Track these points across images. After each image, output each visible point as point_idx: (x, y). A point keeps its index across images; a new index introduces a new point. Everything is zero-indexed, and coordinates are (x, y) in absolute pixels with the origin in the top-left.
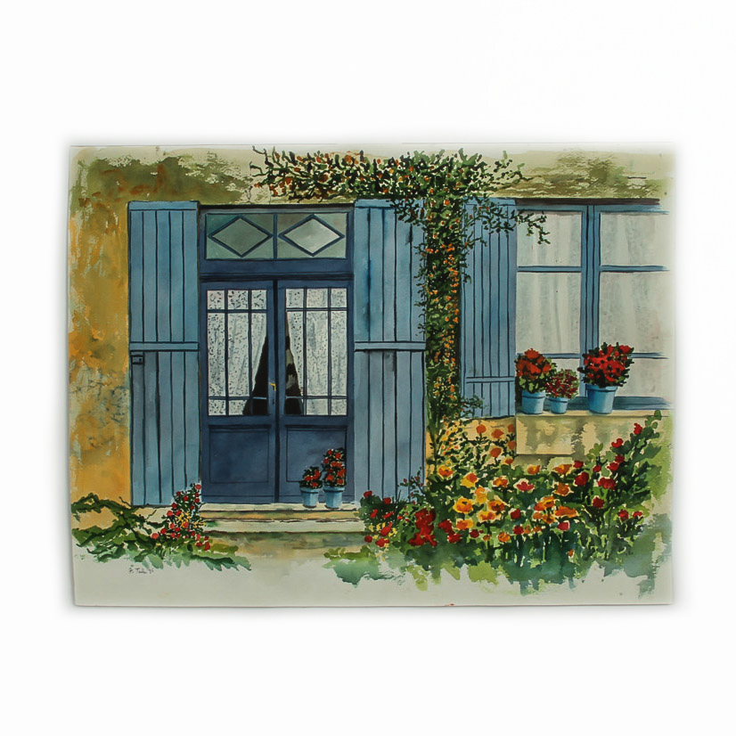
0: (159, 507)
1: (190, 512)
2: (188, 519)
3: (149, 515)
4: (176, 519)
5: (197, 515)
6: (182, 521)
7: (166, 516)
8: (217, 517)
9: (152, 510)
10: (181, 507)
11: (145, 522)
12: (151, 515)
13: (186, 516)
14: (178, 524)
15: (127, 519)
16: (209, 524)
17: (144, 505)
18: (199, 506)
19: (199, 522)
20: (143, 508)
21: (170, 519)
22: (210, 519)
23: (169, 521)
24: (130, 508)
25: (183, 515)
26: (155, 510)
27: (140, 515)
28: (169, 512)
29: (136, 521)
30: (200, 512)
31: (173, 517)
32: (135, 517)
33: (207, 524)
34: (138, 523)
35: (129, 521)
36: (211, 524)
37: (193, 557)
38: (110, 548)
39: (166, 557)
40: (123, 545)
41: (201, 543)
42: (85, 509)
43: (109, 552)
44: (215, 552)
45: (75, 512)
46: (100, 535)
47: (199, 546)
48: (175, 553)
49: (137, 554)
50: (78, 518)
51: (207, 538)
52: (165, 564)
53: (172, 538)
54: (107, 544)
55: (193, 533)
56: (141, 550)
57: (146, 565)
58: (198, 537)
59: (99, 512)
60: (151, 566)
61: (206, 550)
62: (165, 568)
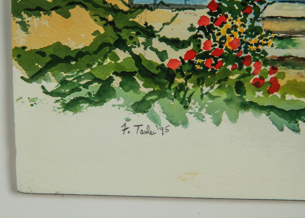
0: (184, 9)
1: (244, 20)
2: (240, 33)
3: (164, 24)
4: (216, 32)
5: (256, 24)
6: (228, 35)
7: (197, 26)
8: (296, 29)
9: (168, 14)
10: (226, 9)
11: (155, 36)
12: (168, 24)
13: (235, 27)
14: (220, 42)
15: (120, 30)
16: (279, 42)
17: (155, 4)
18: (262, 7)
19: (261, 38)
20: (151, 9)
21: (204, 31)
22: (282, 32)
23: (201, 36)
24: (126, 9)
25: (229, 24)
26: (175, 13)
27: (146, 24)
28: (203, 18)
29: (138, 34)
30: (263, 19)
31: (211, 28)
32: (135, 26)
33: (276, 43)
34: (142, 39)
35: (124, 35)
36: (284, 43)
37: (245, 106)
38: (86, 86)
39: (194, 106)
40: (111, 80)
41: (262, 78)
42: (39, 9)
43: (83, 93)
44: (289, 97)
45: (20, 16)
46: (68, 59)
47: (258, 84)
48: (212, 97)
49: (139, 98)
50: (24, 26)
51: (274, 70)
52: (191, 118)
53: (206, 68)
54: (79, 78)
55: (247, 60)
56: (145, 90)
57: (155, 119)
58: (258, 68)
59: (67, 16)
60: (165, 122)
61: (270, 92)
62: (190, 126)
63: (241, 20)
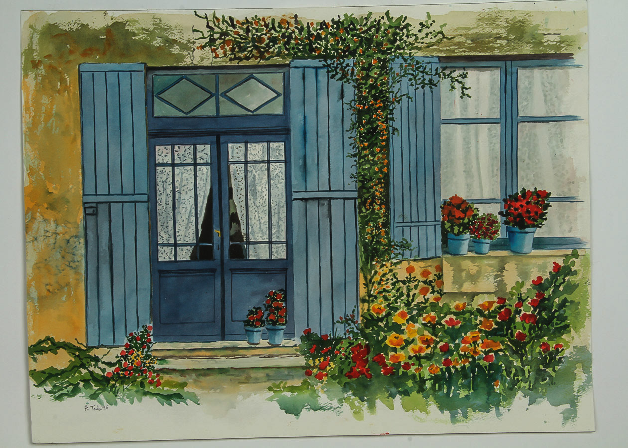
0: (113, 348)
1: (142, 352)
2: (141, 358)
3: (104, 355)
4: (129, 358)
5: (148, 353)
6: (135, 359)
7: (120, 356)
8: (168, 355)
9: (106, 350)
10: (133, 347)
11: (99, 362)
12: (105, 355)
13: (138, 355)
14: (131, 363)
15: (82, 359)
16: (160, 362)
17: (99, 346)
18: (150, 345)
19: (151, 360)
20: (97, 349)
21: (124, 358)
22: (161, 357)
23: (122, 360)
24: (85, 349)
25: (135, 354)
26: (109, 350)
27: (95, 356)
28: (122, 352)
29: (91, 361)
30: (152, 351)
31: (126, 356)
32: (90, 357)
33: (158, 362)
34: (93, 363)
35: (84, 362)
36: (162, 362)
37: (145, 394)
38: (66, 387)
39: (120, 395)
40: (78, 384)
41: (152, 380)
42: (42, 351)
43: (65, 391)
44: (166, 388)
45: (33, 355)
46: (57, 375)
47: (151, 383)
48: (128, 390)
49: (92, 392)
50: (35, 360)
51: (158, 375)
52: (118, 401)
53: (125, 376)
54: (63, 384)
55: (145, 371)
56: (96, 388)
57: (101, 403)
58: (150, 375)
59: (56, 353)
60: (106, 404)
61: (157, 386)
62: (118, 405)
63: (141, 352)
